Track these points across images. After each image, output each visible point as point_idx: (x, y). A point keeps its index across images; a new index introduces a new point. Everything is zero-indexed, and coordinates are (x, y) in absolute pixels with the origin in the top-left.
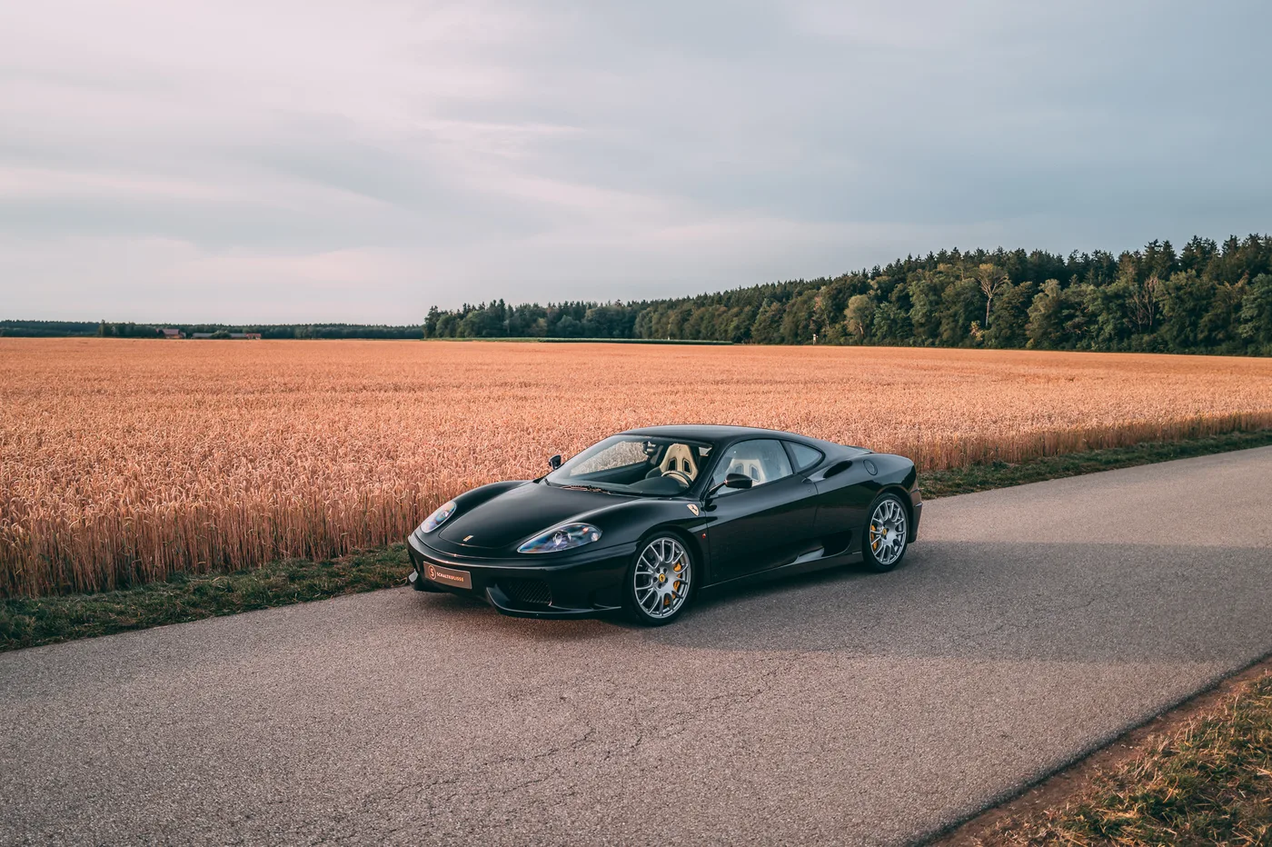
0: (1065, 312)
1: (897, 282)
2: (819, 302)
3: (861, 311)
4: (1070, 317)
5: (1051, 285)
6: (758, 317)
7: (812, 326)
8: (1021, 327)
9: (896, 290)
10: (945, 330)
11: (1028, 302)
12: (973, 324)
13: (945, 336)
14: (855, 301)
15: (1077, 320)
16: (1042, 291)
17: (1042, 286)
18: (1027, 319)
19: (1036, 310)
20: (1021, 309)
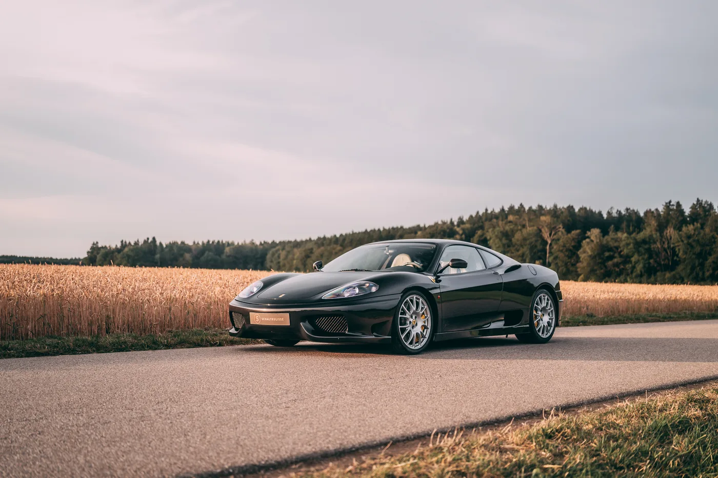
0: (607, 254)
1: (477, 229)
4: (611, 258)
5: (595, 233)
8: (573, 265)
11: (578, 246)
15: (615, 260)
16: (588, 237)
17: (589, 233)
18: (578, 259)
19: (584, 252)
20: (573, 251)
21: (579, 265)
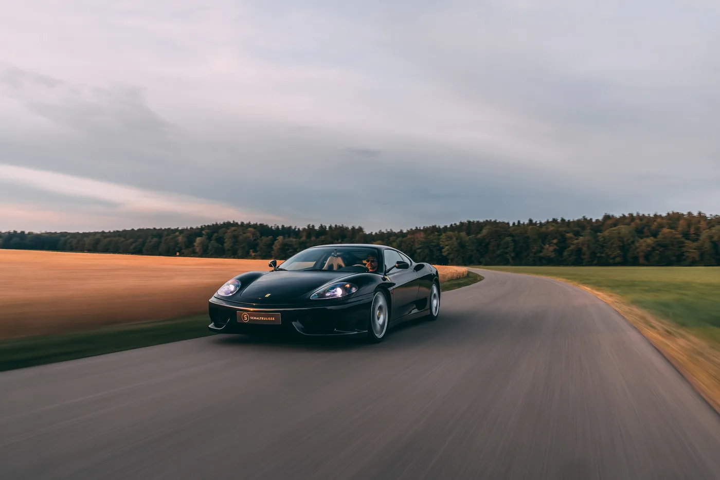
0: (287, 247)
1: (214, 232)
2: (180, 239)
3: (202, 243)
4: (288, 249)
5: (280, 238)
6: (147, 244)
7: (177, 249)
8: (270, 252)
9: (214, 236)
10: (240, 252)
11: (272, 244)
12: (251, 250)
13: (239, 255)
14: (198, 239)
15: (290, 250)
16: (277, 240)
17: (278, 238)
18: (272, 249)
19: (275, 246)
20: (270, 245)
21: (272, 252)
